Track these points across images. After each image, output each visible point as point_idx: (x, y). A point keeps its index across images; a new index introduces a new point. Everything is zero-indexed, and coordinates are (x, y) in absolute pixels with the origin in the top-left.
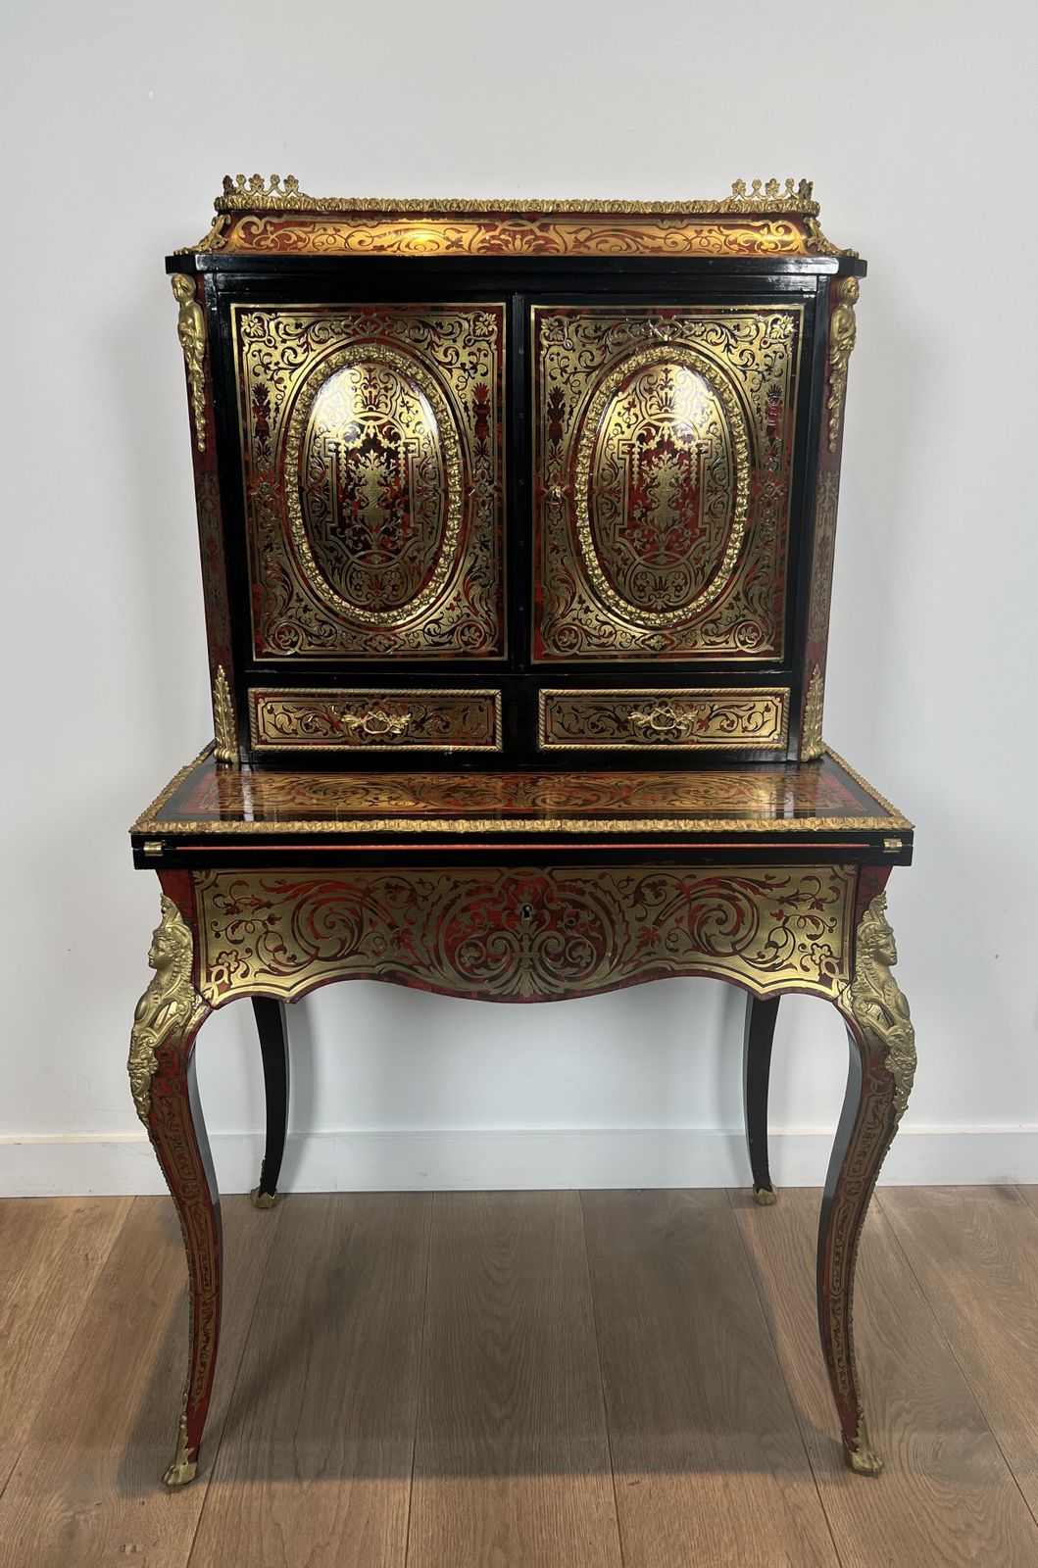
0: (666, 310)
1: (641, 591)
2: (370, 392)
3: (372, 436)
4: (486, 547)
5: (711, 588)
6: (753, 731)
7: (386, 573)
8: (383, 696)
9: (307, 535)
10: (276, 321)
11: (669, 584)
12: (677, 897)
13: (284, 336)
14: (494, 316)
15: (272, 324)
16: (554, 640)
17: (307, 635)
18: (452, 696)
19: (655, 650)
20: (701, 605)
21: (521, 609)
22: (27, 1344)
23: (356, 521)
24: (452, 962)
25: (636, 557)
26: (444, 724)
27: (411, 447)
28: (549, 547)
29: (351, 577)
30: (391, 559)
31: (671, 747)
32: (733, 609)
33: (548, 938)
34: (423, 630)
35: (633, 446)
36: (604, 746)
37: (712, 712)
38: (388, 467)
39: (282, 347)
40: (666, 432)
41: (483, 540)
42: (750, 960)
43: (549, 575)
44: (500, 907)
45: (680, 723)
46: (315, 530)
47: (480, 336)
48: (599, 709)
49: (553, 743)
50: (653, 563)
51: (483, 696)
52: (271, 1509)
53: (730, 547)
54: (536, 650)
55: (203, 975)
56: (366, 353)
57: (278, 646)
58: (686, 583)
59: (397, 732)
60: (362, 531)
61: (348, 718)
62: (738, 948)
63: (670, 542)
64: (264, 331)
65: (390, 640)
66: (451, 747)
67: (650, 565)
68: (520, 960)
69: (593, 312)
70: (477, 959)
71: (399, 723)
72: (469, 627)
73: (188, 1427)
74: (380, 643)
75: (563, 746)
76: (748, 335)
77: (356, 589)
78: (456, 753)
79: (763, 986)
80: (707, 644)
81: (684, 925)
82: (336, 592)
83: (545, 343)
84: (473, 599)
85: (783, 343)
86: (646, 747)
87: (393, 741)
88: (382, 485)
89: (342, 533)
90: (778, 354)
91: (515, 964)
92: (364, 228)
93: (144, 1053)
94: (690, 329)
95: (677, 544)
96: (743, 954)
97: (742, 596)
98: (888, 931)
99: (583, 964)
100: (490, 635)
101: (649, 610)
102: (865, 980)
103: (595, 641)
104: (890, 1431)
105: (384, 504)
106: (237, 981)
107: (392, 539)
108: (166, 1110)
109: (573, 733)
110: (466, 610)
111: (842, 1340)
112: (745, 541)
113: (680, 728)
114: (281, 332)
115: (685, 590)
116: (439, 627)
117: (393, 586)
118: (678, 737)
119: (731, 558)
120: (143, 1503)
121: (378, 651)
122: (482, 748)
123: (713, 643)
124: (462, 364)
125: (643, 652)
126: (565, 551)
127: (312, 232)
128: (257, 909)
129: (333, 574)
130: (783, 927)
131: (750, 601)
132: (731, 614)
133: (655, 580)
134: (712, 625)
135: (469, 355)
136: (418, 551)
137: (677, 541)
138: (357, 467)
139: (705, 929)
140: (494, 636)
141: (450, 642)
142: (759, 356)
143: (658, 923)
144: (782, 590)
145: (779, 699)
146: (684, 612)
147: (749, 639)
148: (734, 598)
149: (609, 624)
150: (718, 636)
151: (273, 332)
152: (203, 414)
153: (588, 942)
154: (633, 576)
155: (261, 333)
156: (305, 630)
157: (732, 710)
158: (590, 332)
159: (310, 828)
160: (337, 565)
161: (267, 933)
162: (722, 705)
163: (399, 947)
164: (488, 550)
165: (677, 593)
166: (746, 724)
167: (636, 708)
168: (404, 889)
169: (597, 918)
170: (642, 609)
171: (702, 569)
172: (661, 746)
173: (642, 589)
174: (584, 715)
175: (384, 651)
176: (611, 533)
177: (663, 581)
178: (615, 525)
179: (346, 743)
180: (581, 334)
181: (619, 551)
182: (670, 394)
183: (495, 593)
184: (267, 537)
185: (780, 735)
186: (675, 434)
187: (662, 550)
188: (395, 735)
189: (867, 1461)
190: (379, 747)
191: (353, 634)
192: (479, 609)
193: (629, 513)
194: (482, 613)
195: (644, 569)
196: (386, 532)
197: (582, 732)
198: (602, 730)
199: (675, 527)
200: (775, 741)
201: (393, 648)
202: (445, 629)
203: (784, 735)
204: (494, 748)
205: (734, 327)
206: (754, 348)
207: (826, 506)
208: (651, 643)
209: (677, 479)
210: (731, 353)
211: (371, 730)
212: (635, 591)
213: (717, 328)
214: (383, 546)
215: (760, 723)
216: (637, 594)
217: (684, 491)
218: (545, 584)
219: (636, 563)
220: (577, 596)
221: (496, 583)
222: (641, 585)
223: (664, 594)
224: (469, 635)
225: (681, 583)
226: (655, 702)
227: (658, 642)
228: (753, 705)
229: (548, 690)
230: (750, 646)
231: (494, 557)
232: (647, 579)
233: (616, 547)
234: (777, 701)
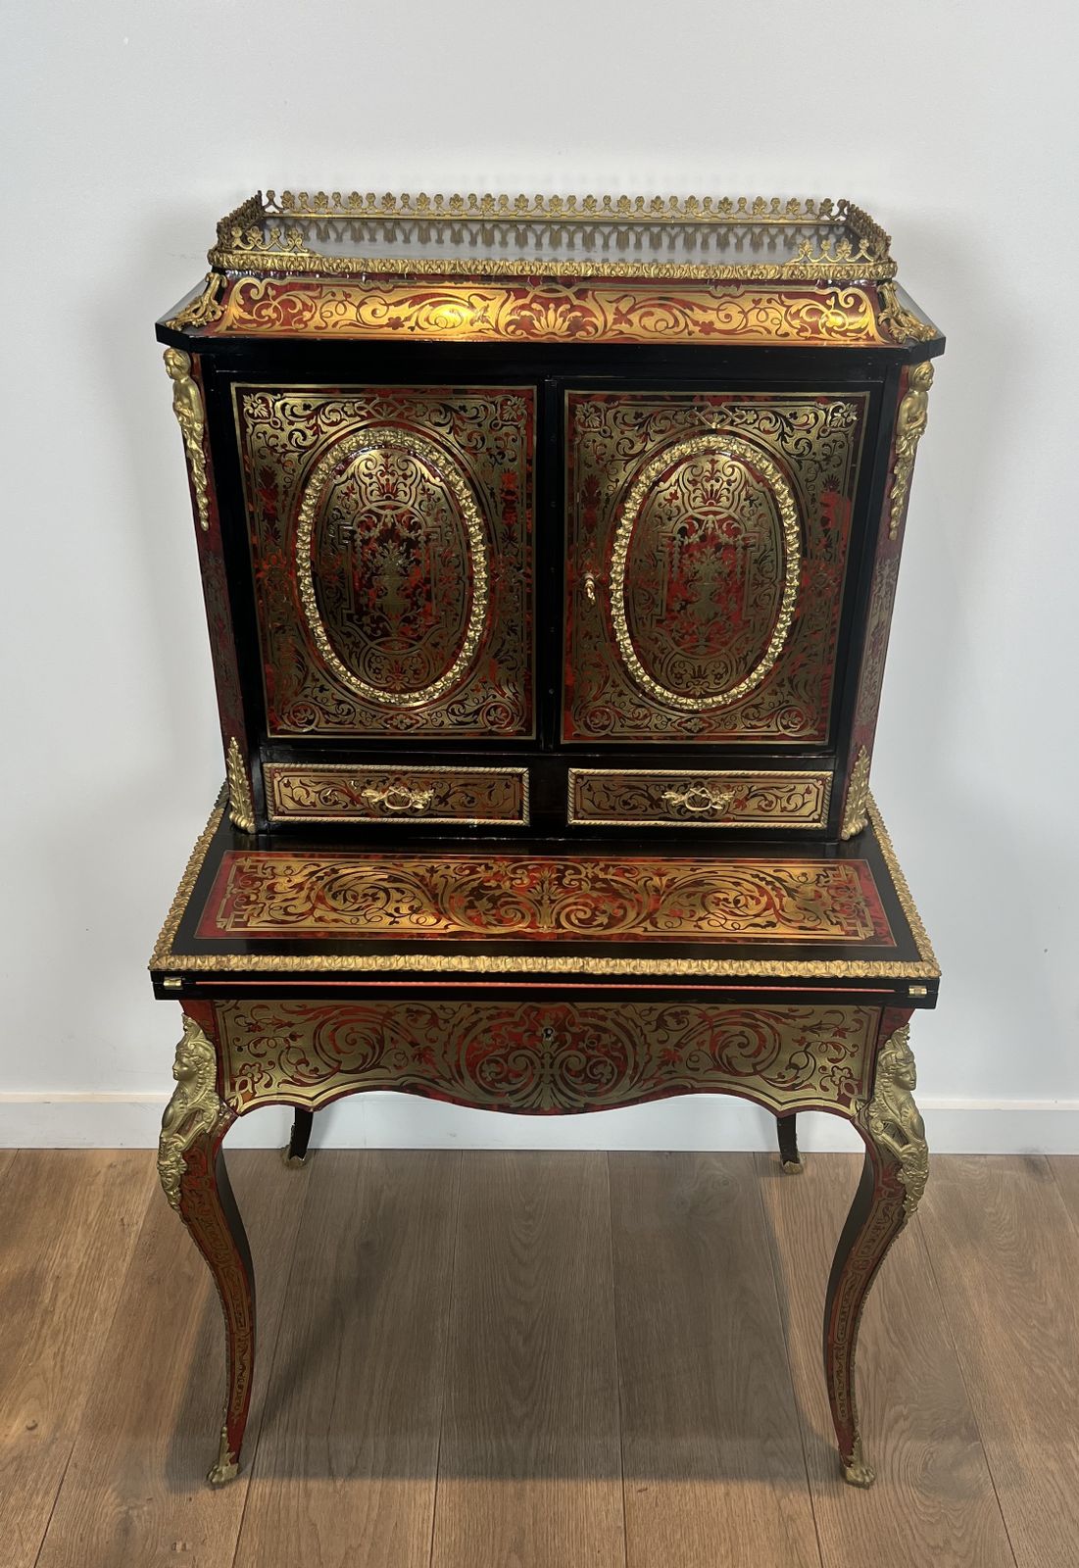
0: (715, 396)
1: (679, 678)
2: (388, 480)
3: (390, 525)
4: (515, 632)
5: (754, 676)
6: (792, 811)
7: (407, 658)
8: (405, 773)
9: (322, 618)
10: (282, 402)
11: (708, 672)
12: (699, 1024)
13: (291, 418)
14: (524, 399)
15: (279, 404)
16: (585, 722)
17: (324, 714)
18: (478, 773)
19: (693, 732)
20: (741, 692)
21: (551, 692)
22: (72, 1321)
23: (374, 609)
24: (473, 1076)
25: (675, 647)
26: (469, 798)
27: (434, 536)
28: (581, 633)
29: (369, 661)
30: (412, 645)
31: (705, 824)
32: (776, 694)
33: (569, 1056)
34: (447, 710)
35: (674, 539)
36: (636, 823)
37: (750, 792)
38: (408, 557)
39: (289, 428)
40: (710, 525)
41: (510, 624)
42: (771, 1080)
43: (581, 660)
44: (520, 1029)
45: (716, 803)
46: (331, 616)
47: (508, 421)
48: (631, 788)
49: (582, 819)
50: (692, 653)
51: (509, 774)
52: (307, 1508)
53: (776, 637)
54: (566, 731)
55: (227, 1085)
56: (382, 438)
57: (294, 724)
58: (727, 672)
59: (420, 806)
60: (381, 619)
61: (369, 793)
62: (759, 1068)
63: (710, 633)
64: (269, 412)
65: (411, 719)
66: (476, 821)
67: (689, 655)
68: (541, 1076)
69: (634, 398)
70: (497, 1074)
71: (420, 799)
72: (496, 708)
73: (228, 1436)
74: (402, 722)
75: (593, 822)
76: (806, 424)
77: (374, 672)
78: (480, 826)
79: (782, 1104)
80: (748, 728)
81: (706, 1048)
82: (354, 674)
83: (580, 429)
84: (499, 681)
85: (844, 432)
86: (679, 824)
87: (415, 814)
88: (402, 575)
89: (359, 620)
90: (838, 444)
91: (536, 1080)
92: (378, 293)
93: (173, 1156)
94: (741, 417)
95: (718, 636)
96: (763, 1074)
97: (786, 683)
98: (909, 1057)
99: (604, 1080)
100: (518, 716)
101: (687, 695)
102: (883, 1102)
103: (629, 723)
104: (886, 1439)
105: (404, 593)
106: (261, 1090)
107: (413, 627)
108: (196, 1200)
109: (604, 810)
110: (492, 692)
111: (844, 1380)
112: (791, 630)
113: (716, 807)
114: (288, 412)
115: (726, 678)
116: (464, 707)
117: (415, 671)
118: (713, 815)
119: (776, 647)
120: (191, 1499)
121: (399, 729)
122: (509, 822)
123: (753, 727)
124: (488, 449)
125: (679, 734)
126: (598, 637)
127: (319, 297)
128: (278, 1028)
129: (350, 657)
130: (805, 1051)
131: (794, 687)
132: (774, 699)
133: (694, 670)
134: (754, 710)
135: (496, 440)
136: (441, 636)
137: (718, 633)
138: (375, 557)
139: (727, 1051)
140: (522, 717)
141: (475, 722)
142: (816, 447)
143: (679, 1045)
144: (829, 678)
145: (821, 782)
146: (724, 698)
147: (792, 723)
148: (778, 684)
149: (643, 707)
150: (759, 720)
151: (279, 414)
152: (206, 494)
153: (609, 1061)
154: (670, 665)
155: (265, 414)
156: (321, 709)
157: (771, 791)
158: (629, 419)
159: (330, 965)
160: (355, 649)
161: (289, 1048)
162: (762, 786)
163: (421, 1062)
164: (516, 634)
165: (716, 681)
166: (785, 804)
167: (670, 787)
168: (424, 1013)
169: (619, 1040)
170: (680, 694)
171: (745, 658)
172: (695, 824)
173: (679, 677)
174: (616, 793)
175: (406, 729)
176: (648, 623)
177: (703, 669)
178: (652, 615)
179: (366, 815)
180: (619, 420)
181: (656, 640)
182: (717, 486)
183: (523, 676)
184: (279, 619)
185: (820, 816)
186: (720, 527)
187: (702, 641)
188: (417, 810)
189: (861, 1476)
190: (401, 820)
191: (373, 713)
192: (506, 690)
193: (667, 605)
194: (509, 693)
195: (683, 659)
196: (407, 620)
197: (613, 808)
198: (634, 807)
199: (717, 619)
200: (814, 821)
201: (416, 726)
202: (469, 710)
203: (824, 816)
204: (521, 822)
205: (790, 415)
206: (812, 436)
207: (882, 594)
208: (689, 725)
209: (720, 573)
210: (786, 442)
211: (393, 804)
212: (672, 678)
213: (771, 415)
214: (403, 633)
215: (800, 804)
216: (674, 681)
217: (728, 584)
218: (577, 668)
219: (674, 653)
220: (611, 680)
221: (523, 666)
222: (679, 673)
223: (702, 681)
224: (496, 715)
225: (722, 671)
226: (691, 783)
227: (696, 725)
228: (793, 787)
229: (578, 769)
230: (793, 730)
231: (523, 641)
232: (686, 668)
233: (654, 636)
234: (819, 784)
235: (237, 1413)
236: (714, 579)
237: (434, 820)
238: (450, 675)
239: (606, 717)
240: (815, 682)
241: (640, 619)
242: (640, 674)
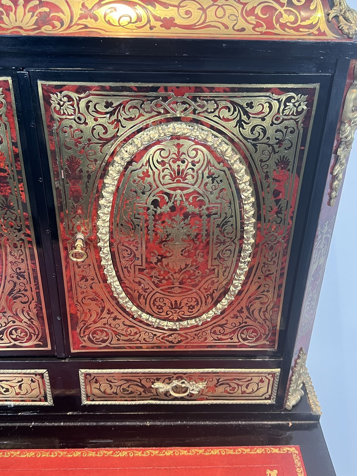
0: (178, 87)
1: (159, 309)
4: (23, 277)
5: (219, 306)
6: (250, 393)
11: (183, 304)
16: (89, 339)
19: (173, 343)
21: (59, 319)
25: (154, 287)
26: (4, 389)
28: (78, 278)
31: (186, 403)
32: (237, 318)
35: (148, 209)
36: (134, 402)
37: (218, 382)
40: (178, 198)
41: (18, 271)
43: (81, 296)
45: (193, 390)
48: (128, 381)
49: (93, 400)
50: (169, 292)
51: (33, 374)
53: (236, 280)
54: (74, 344)
58: (198, 304)
63: (183, 279)
66: (13, 403)
67: (166, 293)
69: (103, 88)
72: (16, 329)
75: (101, 403)
76: (261, 112)
78: (15, 407)
80: (215, 340)
83: (56, 116)
84: (16, 311)
85: (295, 120)
86: (166, 403)
90: (289, 130)
94: (202, 107)
95: (189, 280)
97: (245, 310)
100: (35, 335)
101: (167, 320)
109: (110, 394)
110: (11, 319)
112: (248, 275)
113: (193, 392)
115: (196, 309)
118: (191, 396)
119: (237, 286)
122: (37, 403)
123: (219, 340)
125: (163, 344)
126: (93, 280)
131: (251, 313)
132: (235, 321)
133: (171, 303)
134: (220, 328)
137: (189, 278)
140: (38, 335)
141: (1, 339)
142: (270, 132)
144: (278, 307)
145: (271, 375)
146: (196, 321)
147: (249, 337)
148: (238, 311)
149: (134, 327)
150: (224, 334)
154: (152, 300)
157: (234, 381)
158: (101, 108)
162: (226, 378)
164: (25, 278)
165: (190, 310)
166: (244, 389)
167: (158, 380)
170: (162, 319)
171: (211, 295)
172: (178, 402)
174: (117, 384)
176: (132, 271)
177: (178, 303)
178: (135, 265)
180: (91, 108)
181: (140, 283)
182: (183, 166)
183: (35, 308)
185: (270, 396)
186: (187, 199)
187: (177, 284)
192: (23, 318)
193: (146, 258)
194: (25, 319)
195: (162, 296)
197: (116, 393)
198: (132, 393)
199: (187, 269)
200: (266, 399)
203: (274, 396)
204: (46, 404)
205: (247, 104)
206: (266, 123)
208: (170, 338)
209: (188, 236)
210: (243, 129)
212: (155, 309)
213: (229, 105)
215: (255, 389)
216: (156, 310)
217: (196, 244)
218: (77, 301)
219: (154, 292)
220: (106, 309)
221: (34, 301)
222: (160, 305)
223: (178, 310)
224: (17, 334)
225: (193, 304)
226: (173, 377)
227: (175, 338)
228: (250, 378)
229: (86, 370)
230: (250, 341)
231: (30, 283)
232: (164, 302)
233: (137, 280)
234: (270, 377)
236: (183, 240)
239: (105, 334)
240: (267, 309)
241: (125, 268)
242: (129, 306)
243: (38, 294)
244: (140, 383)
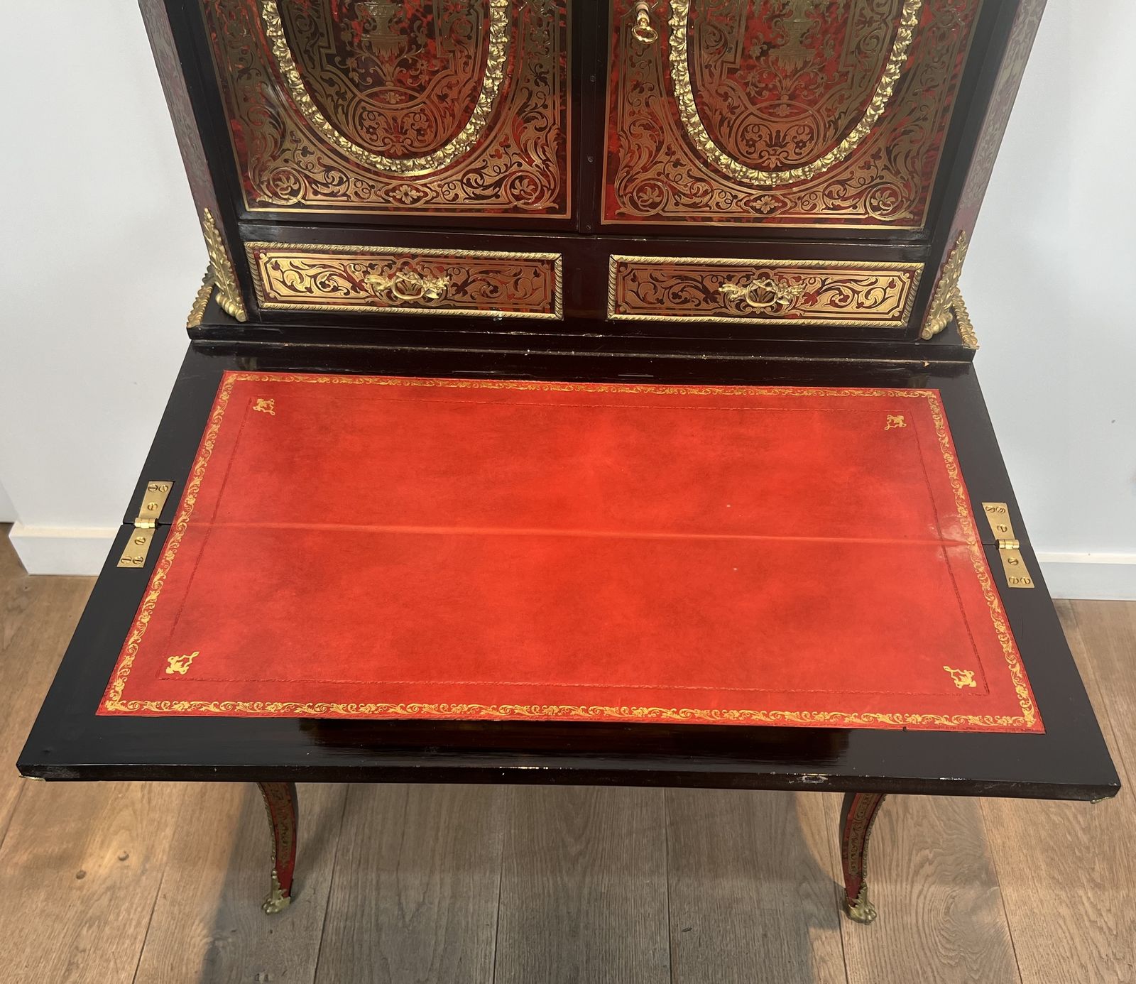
1: (750, 146)
4: (544, 81)
5: (845, 144)
6: (870, 307)
7: (407, 115)
8: (414, 256)
9: (295, 58)
11: (788, 139)
16: (632, 199)
17: (310, 183)
18: (501, 259)
19: (762, 213)
20: (828, 164)
21: (590, 160)
23: (361, 49)
25: (748, 104)
26: (491, 288)
28: (629, 84)
29: (361, 117)
30: (414, 98)
31: (768, 321)
32: (869, 168)
34: (461, 181)
36: (686, 318)
37: (823, 285)
41: (538, 70)
43: (628, 120)
45: (782, 298)
46: (306, 57)
48: (683, 278)
49: (624, 313)
50: (771, 114)
51: (539, 260)
53: (878, 95)
54: (608, 208)
57: (276, 195)
58: (812, 138)
59: (434, 296)
60: (370, 62)
61: (373, 278)
63: (796, 89)
65: (418, 190)
66: (501, 314)
67: (765, 116)
71: (434, 287)
72: (521, 179)
73: (278, 877)
74: (406, 194)
75: (637, 317)
77: (368, 132)
78: (504, 319)
80: (829, 209)
82: (342, 134)
84: (526, 144)
86: (737, 320)
88: (394, 1)
89: (343, 62)
95: (805, 93)
97: (883, 154)
100: (548, 189)
101: (758, 167)
103: (685, 200)
105: (398, 27)
107: (413, 73)
109: (651, 303)
110: (515, 158)
112: (898, 87)
113: (781, 302)
115: (809, 146)
116: (482, 177)
117: (419, 131)
118: (777, 311)
119: (878, 108)
121: (404, 203)
122: (538, 315)
123: (839, 208)
125: (745, 215)
126: (651, 89)
129: (336, 113)
131: (892, 160)
132: (864, 173)
133: (770, 134)
134: (839, 187)
136: (450, 87)
137: (806, 88)
140: (553, 191)
141: (497, 196)
144: (937, 149)
145: (908, 275)
146: (804, 172)
147: (885, 204)
148: (873, 156)
149: (703, 180)
150: (844, 199)
154: (742, 129)
156: (307, 177)
157: (848, 284)
160: (340, 101)
162: (838, 278)
164: (546, 84)
165: (797, 150)
166: (862, 299)
167: (730, 278)
170: (750, 166)
171: (835, 123)
172: (755, 321)
173: (751, 143)
174: (664, 285)
175: (412, 203)
176: (716, 73)
177: (782, 135)
178: (723, 62)
179: (372, 304)
181: (726, 96)
183: (555, 140)
184: (241, 59)
185: (901, 313)
187: (785, 99)
188: (431, 300)
189: (863, 914)
190: (413, 310)
191: (371, 183)
192: (534, 157)
193: (744, 49)
194: (537, 161)
195: (758, 121)
196: (403, 63)
197: (661, 302)
198: (685, 301)
199: (806, 70)
200: (894, 318)
201: (423, 201)
202: (488, 181)
203: (907, 314)
204: (553, 316)
207: (1021, 38)
208: (758, 205)
209: (817, 6)
211: (403, 293)
212: (742, 145)
214: (400, 81)
215: (880, 299)
216: (744, 149)
217: (826, 22)
218: (622, 130)
219: (748, 112)
220: (664, 147)
221: (556, 126)
222: (751, 139)
223: (780, 150)
224: (521, 188)
225: (805, 137)
226: (754, 274)
227: (766, 204)
228: (874, 280)
229: (621, 256)
230: (886, 212)
231: (554, 93)
232: (760, 133)
233: (722, 90)
234: (905, 277)
235: (284, 861)
236: (808, 15)
237: (451, 311)
238: (462, 136)
239: (656, 192)
240: (918, 154)
241: (706, 67)
242: (702, 139)
243: (563, 113)
244: (702, 283)
